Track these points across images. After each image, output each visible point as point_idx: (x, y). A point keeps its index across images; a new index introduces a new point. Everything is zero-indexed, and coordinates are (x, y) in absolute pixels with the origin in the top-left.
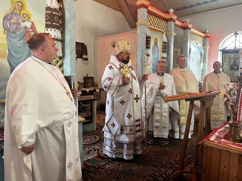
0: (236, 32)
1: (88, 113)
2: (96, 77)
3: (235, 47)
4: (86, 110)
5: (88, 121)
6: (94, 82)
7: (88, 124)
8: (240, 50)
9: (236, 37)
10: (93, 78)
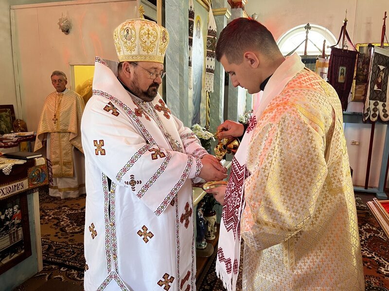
0: (308, 25)
1: (13, 236)
2: (19, 104)
3: (305, 52)
4: (7, 228)
5: (16, 255)
6: (17, 117)
7: (18, 265)
8: (318, 59)
9: (307, 32)
10: (11, 107)
